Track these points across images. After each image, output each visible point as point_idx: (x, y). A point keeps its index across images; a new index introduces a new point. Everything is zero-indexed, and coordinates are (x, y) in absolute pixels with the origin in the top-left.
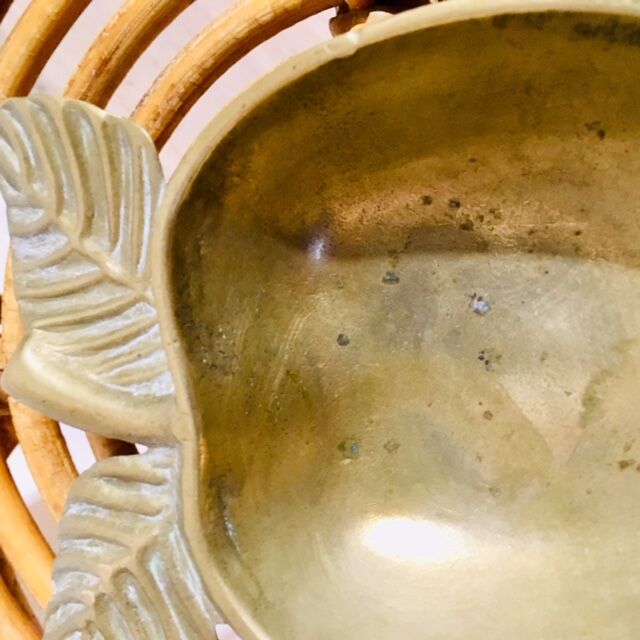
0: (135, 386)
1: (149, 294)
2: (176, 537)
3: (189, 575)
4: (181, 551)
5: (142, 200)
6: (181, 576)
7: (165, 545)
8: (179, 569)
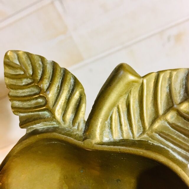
0: (110, 122)
1: (145, 136)
2: (54, 124)
3: (42, 125)
4: (50, 125)
5: (185, 149)
6: (42, 123)
7: (52, 120)
8: (44, 123)
